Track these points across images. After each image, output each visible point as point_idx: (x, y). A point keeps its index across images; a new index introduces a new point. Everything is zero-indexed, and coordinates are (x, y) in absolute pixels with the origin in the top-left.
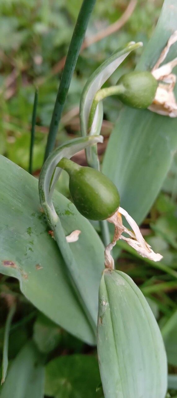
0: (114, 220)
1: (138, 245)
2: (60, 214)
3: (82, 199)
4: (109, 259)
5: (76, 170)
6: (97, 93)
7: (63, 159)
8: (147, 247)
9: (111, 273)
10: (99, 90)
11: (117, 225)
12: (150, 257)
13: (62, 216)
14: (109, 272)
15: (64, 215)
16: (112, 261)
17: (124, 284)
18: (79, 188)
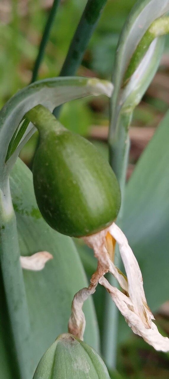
0: (96, 244)
1: (129, 306)
2: (23, 210)
3: (48, 186)
4: (77, 317)
5: (53, 133)
6: (157, 20)
7: (39, 106)
8: (146, 317)
9: (72, 344)
10: (161, 17)
11: (98, 255)
12: (146, 337)
13: (25, 216)
14: (70, 340)
15: (28, 215)
16: (82, 323)
17: (87, 371)
18: (47, 164)
